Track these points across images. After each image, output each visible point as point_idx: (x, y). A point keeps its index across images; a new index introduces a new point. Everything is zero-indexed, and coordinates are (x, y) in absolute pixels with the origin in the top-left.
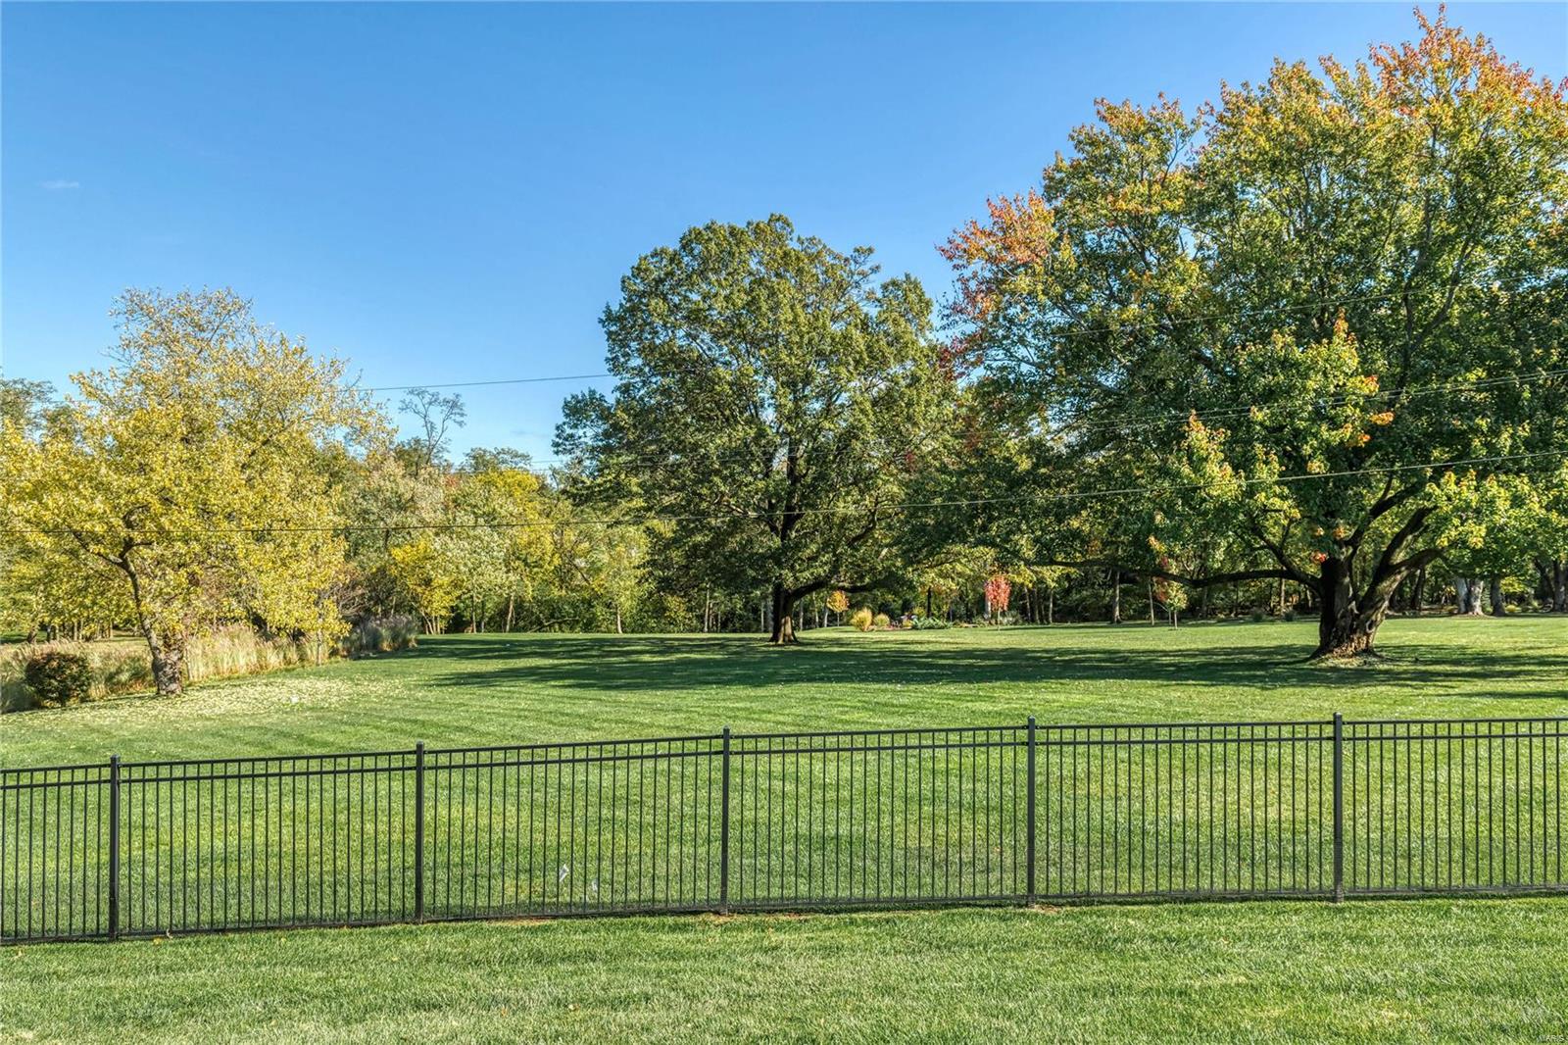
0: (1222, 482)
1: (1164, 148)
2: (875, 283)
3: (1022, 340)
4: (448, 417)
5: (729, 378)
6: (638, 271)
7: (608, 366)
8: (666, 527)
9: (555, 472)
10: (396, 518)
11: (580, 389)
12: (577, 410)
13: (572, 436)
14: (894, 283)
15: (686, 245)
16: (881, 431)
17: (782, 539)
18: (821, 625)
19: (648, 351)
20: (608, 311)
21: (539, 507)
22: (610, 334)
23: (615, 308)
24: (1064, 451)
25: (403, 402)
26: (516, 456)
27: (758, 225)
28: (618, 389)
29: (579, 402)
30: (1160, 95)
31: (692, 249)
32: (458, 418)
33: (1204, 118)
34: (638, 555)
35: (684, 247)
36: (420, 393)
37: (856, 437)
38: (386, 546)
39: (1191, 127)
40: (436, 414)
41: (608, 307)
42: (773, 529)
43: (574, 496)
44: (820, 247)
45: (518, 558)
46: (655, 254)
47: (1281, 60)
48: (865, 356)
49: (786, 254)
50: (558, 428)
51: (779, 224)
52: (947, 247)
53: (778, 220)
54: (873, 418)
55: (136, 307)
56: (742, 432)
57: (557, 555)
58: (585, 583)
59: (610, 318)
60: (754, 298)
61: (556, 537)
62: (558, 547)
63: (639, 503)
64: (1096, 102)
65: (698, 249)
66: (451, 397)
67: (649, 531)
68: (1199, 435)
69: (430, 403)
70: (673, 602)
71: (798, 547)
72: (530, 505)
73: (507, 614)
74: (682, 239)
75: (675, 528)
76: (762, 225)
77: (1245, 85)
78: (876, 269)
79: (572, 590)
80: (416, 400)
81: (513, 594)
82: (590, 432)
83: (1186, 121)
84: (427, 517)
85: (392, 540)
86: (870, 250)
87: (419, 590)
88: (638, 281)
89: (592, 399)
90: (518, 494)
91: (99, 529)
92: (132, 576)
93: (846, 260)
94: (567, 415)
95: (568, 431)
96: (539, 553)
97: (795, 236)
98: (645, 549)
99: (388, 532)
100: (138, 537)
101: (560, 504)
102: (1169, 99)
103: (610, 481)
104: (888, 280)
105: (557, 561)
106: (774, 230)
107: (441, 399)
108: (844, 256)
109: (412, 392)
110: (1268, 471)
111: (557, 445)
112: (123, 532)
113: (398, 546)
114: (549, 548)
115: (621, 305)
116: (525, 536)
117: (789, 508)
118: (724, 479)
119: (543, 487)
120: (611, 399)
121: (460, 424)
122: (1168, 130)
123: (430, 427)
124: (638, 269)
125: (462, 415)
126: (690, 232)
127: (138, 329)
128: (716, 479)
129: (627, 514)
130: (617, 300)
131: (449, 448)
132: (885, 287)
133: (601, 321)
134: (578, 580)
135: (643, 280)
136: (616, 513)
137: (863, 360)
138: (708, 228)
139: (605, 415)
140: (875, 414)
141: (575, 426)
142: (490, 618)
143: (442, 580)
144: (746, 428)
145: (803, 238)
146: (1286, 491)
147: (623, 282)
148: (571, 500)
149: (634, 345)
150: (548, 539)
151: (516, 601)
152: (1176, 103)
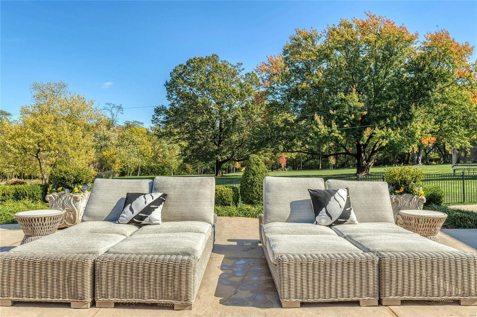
0: (323, 130)
1: (313, 41)
2: (243, 73)
3: (277, 93)
4: (118, 111)
5: (201, 102)
6: (175, 71)
7: (167, 98)
8: (185, 144)
9: (151, 128)
10: (103, 143)
11: (159, 105)
12: (158, 111)
13: (157, 118)
14: (248, 74)
15: (188, 64)
16: (244, 116)
17: (218, 147)
18: (233, 172)
19: (178, 93)
20: (167, 82)
21: (147, 138)
22: (167, 89)
23: (168, 81)
24: (294, 122)
25: (104, 107)
26: (139, 123)
27: (209, 57)
28: (170, 105)
29: (159, 108)
30: (312, 28)
31: (190, 65)
32: (121, 112)
33: (323, 34)
34: (177, 152)
35: (187, 64)
36: (109, 104)
37: (237, 118)
38: (101, 151)
39: (320, 36)
40: (114, 111)
41: (166, 81)
42: (215, 144)
43: (158, 135)
44: (227, 63)
45: (141, 154)
46: (179, 66)
47: (342, 19)
48: (239, 95)
49: (217, 66)
50: (153, 116)
51: (215, 57)
52: (256, 69)
53: (215, 55)
54: (242, 113)
55: (36, 87)
56: (206, 117)
57: (153, 153)
58: (161, 161)
59: (167, 84)
60: (208, 79)
61: (152, 147)
62: (153, 151)
63: (177, 137)
64: (295, 30)
65: (192, 64)
66: (119, 105)
67: (180, 145)
68: (317, 118)
69: (113, 107)
70: (188, 166)
71: (222, 149)
72: (144, 138)
73: (138, 171)
74: (187, 62)
75: (188, 144)
76: (210, 57)
77: (334, 25)
78: (243, 69)
79: (158, 163)
80: (108, 106)
81: (140, 165)
82: (162, 117)
83: (319, 35)
84: (113, 142)
85: (103, 149)
86: (242, 64)
87: (111, 164)
88: (175, 73)
89: (163, 107)
90: (141, 135)
91: (31, 147)
92: (39, 160)
93: (235, 66)
94: (155, 112)
95: (156, 117)
96: (147, 152)
97: (220, 60)
98: (179, 150)
99: (101, 146)
100: (41, 149)
101: (153, 138)
102: (314, 29)
103: (168, 131)
104: (247, 73)
105: (153, 155)
106: (213, 59)
107: (116, 106)
108: (234, 65)
109: (107, 104)
110: (335, 126)
111: (153, 121)
112: (38, 148)
113: (105, 151)
114: (151, 151)
115: (170, 80)
116: (143, 148)
117: (220, 138)
118: (201, 130)
119: (148, 132)
120: (168, 108)
121: (122, 113)
122: (314, 37)
123: (113, 115)
124: (175, 70)
125: (123, 111)
126: (189, 60)
127: (37, 92)
128: (198, 130)
129: (173, 140)
130: (169, 79)
131: (119, 121)
132: (246, 75)
133: (164, 85)
134: (159, 160)
135: (176, 73)
136: (171, 140)
137: (239, 96)
138: (194, 59)
139: (167, 112)
140: (242, 111)
141: (158, 116)
142: (133, 172)
143: (118, 161)
144: (207, 115)
145: (222, 60)
146: (340, 132)
147: (171, 74)
148: (157, 137)
149: (174, 92)
150: (150, 148)
151: (141, 167)
152: (316, 30)
